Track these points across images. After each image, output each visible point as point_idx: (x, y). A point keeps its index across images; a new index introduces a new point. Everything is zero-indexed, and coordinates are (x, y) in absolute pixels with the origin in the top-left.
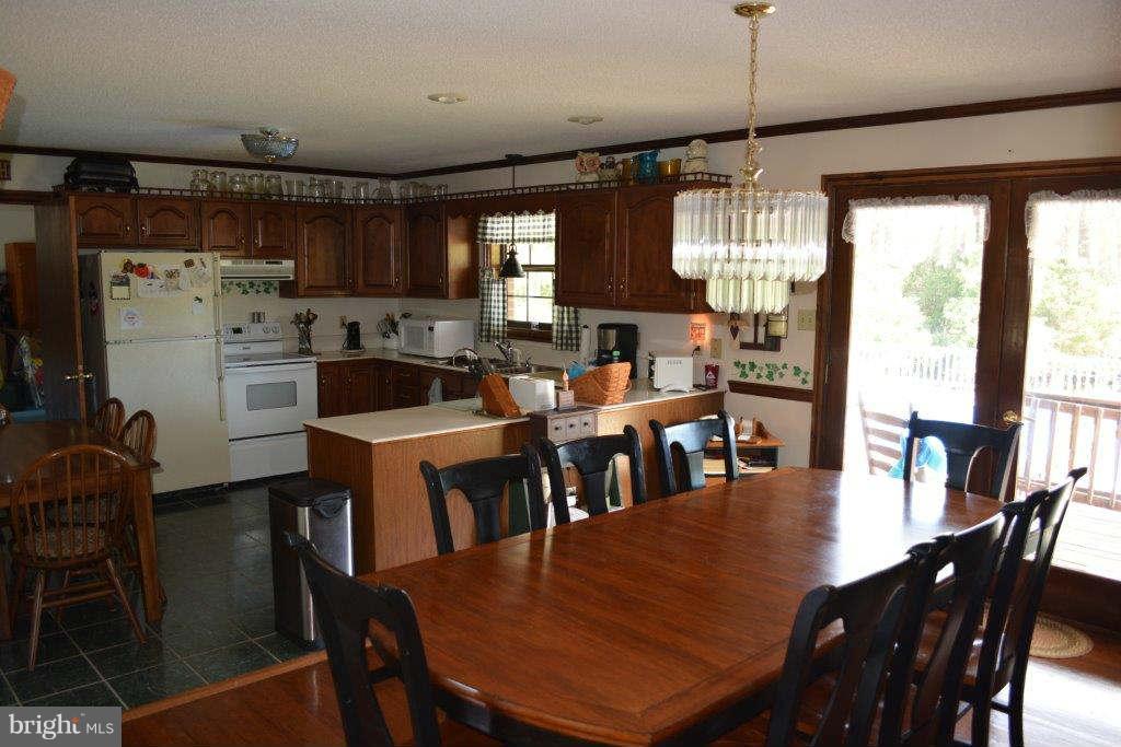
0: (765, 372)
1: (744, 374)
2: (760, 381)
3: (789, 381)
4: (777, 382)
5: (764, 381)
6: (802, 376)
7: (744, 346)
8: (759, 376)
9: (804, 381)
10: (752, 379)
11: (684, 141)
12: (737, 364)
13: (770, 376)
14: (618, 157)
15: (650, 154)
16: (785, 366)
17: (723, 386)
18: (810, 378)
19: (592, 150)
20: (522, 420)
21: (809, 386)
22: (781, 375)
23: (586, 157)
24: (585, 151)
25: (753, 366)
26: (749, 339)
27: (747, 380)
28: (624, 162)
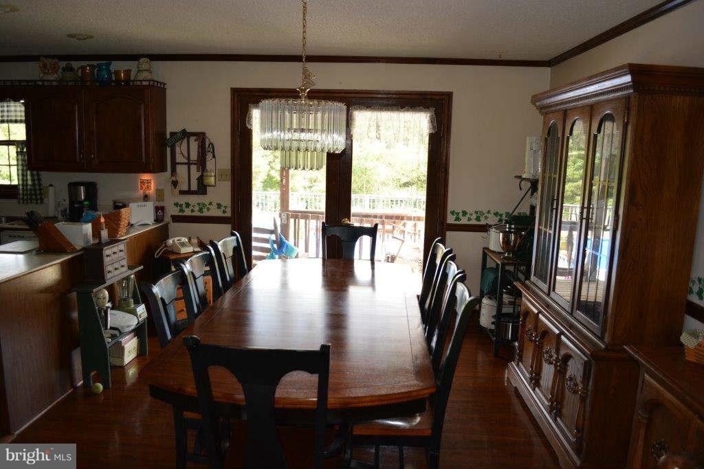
0: (197, 208)
1: (182, 210)
2: (194, 214)
3: (215, 212)
4: (206, 213)
5: (197, 214)
6: (223, 208)
7: (182, 192)
8: (193, 211)
9: (224, 212)
10: (188, 212)
11: (135, 57)
12: (176, 204)
13: (201, 210)
14: (76, 65)
15: (107, 64)
16: (210, 204)
17: (168, 219)
18: (229, 210)
19: (53, 57)
20: (79, 253)
21: (228, 214)
22: (208, 210)
23: (48, 62)
24: (47, 57)
25: (188, 205)
26: (185, 188)
27: (185, 214)
28: (83, 68)
